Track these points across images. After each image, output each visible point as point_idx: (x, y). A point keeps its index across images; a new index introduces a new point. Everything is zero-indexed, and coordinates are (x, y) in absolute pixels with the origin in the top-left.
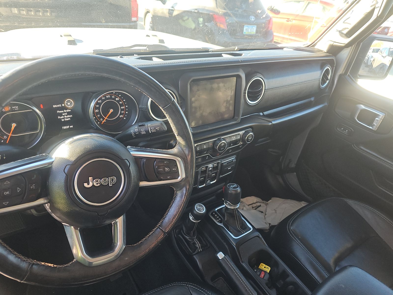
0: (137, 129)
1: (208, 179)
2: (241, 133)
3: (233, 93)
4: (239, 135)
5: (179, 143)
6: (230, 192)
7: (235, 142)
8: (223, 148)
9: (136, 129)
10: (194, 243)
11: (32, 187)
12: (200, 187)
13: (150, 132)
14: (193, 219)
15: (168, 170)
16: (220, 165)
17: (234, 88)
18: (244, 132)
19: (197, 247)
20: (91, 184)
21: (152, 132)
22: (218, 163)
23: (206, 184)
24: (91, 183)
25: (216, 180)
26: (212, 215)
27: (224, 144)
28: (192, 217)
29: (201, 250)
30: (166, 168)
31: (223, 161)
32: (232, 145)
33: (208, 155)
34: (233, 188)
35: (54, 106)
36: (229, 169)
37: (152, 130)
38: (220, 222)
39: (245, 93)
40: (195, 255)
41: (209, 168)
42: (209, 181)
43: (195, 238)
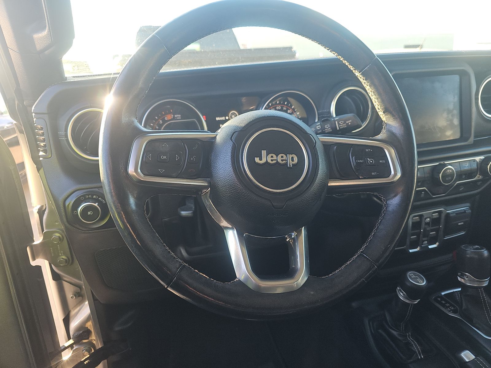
0: (320, 126)
1: (424, 239)
2: (478, 159)
3: (456, 99)
4: (475, 161)
5: (386, 125)
6: (468, 256)
7: (469, 174)
8: (450, 178)
9: (318, 126)
10: (408, 344)
11: (192, 159)
12: (411, 251)
13: (338, 129)
14: (404, 297)
15: (371, 162)
16: (443, 216)
17: (457, 91)
18: (482, 157)
19: (414, 351)
20: (264, 161)
21: (341, 128)
22: (440, 212)
23: (421, 247)
24: (265, 158)
25: (437, 244)
26: (436, 300)
27: (451, 171)
28: (403, 293)
29: (422, 357)
30: (368, 159)
31: (448, 209)
32: (464, 177)
33: (424, 190)
34: (473, 250)
35: (218, 119)
36: (459, 224)
37: (341, 126)
38: (455, 312)
39: (477, 99)
40: (411, 363)
41: (426, 219)
42: (426, 242)
43: (409, 335)
